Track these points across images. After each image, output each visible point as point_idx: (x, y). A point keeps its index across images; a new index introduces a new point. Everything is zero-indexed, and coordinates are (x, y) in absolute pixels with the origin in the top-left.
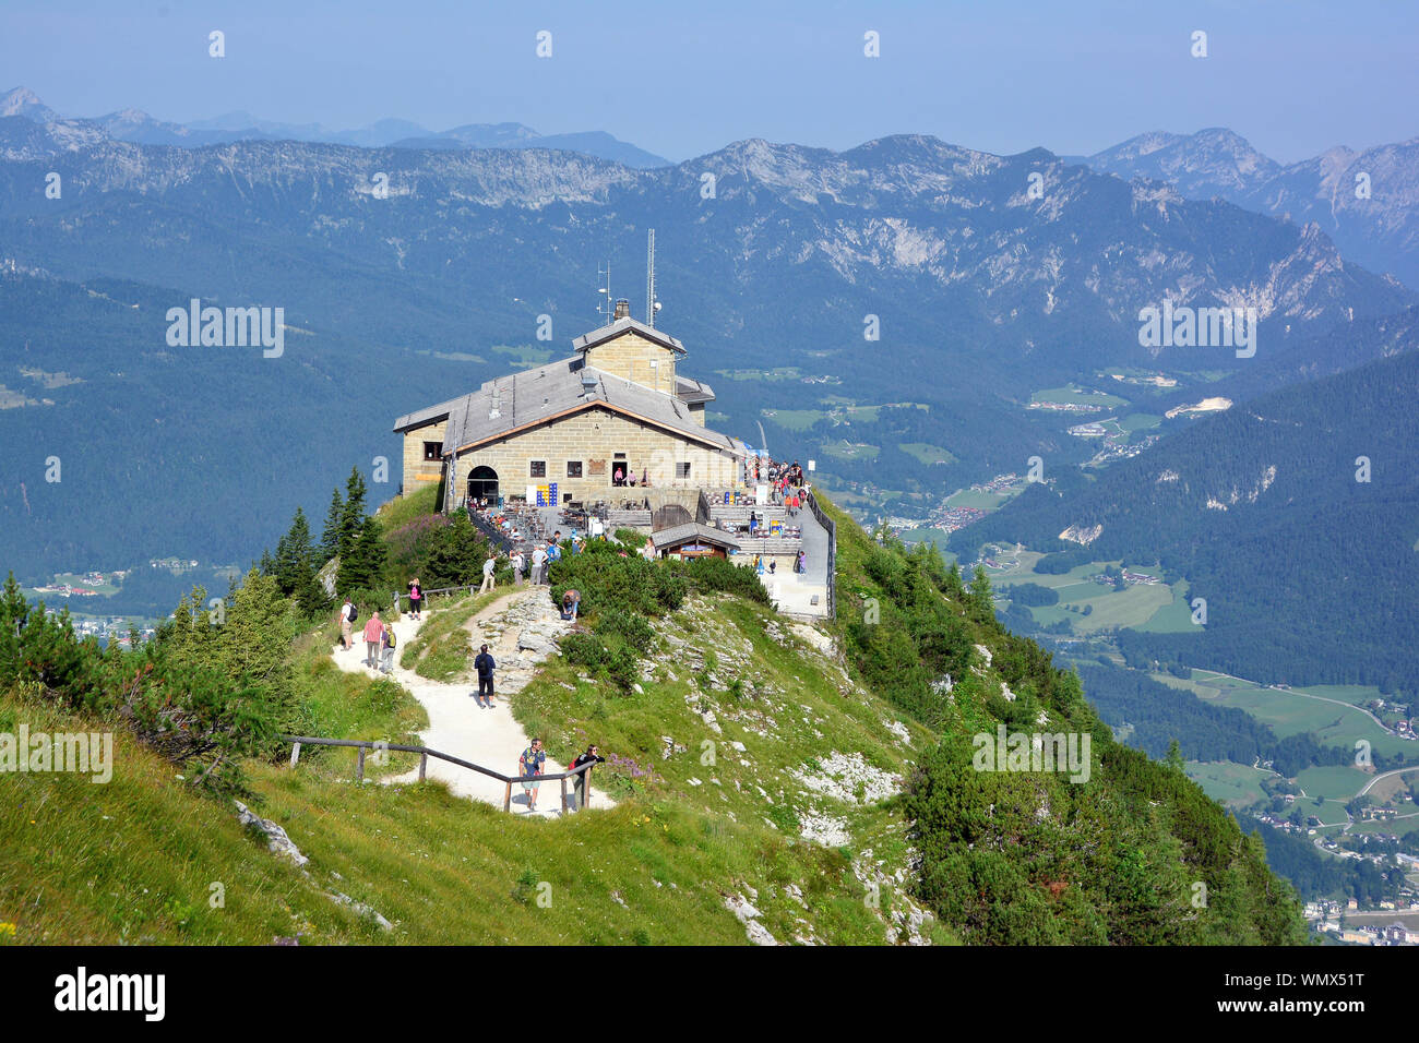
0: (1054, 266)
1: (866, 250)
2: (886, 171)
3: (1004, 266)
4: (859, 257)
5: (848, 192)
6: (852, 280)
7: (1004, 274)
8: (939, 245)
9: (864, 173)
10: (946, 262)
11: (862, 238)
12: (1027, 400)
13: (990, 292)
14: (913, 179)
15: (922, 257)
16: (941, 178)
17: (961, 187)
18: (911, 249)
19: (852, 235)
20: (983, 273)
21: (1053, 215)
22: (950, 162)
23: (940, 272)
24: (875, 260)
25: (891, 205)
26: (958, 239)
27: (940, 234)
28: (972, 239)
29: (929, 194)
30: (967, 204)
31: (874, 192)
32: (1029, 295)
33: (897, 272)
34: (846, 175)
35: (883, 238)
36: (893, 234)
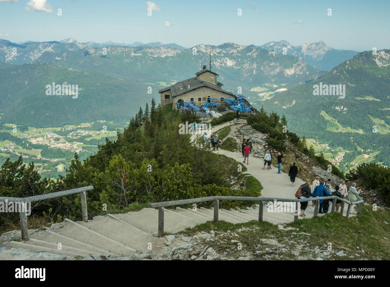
0: (255, 65)
1: (222, 63)
2: (225, 49)
3: (246, 66)
4: (221, 65)
5: (218, 53)
6: (219, 69)
7: (246, 67)
8: (235, 62)
9: (221, 50)
10: (236, 65)
11: (221, 61)
12: (251, 89)
13: (244, 70)
14: (230, 51)
15: (232, 64)
16: (235, 50)
17: (238, 52)
18: (230, 63)
19: (219, 61)
20: (243, 67)
21: (255, 56)
22: (236, 48)
23: (235, 67)
24: (223, 65)
25: (226, 55)
26: (238, 61)
27: (235, 60)
28: (240, 61)
29: (233, 53)
30: (240, 55)
31: (223, 53)
32: (251, 71)
33: (227, 67)
34: (218, 50)
35: (224, 61)
36: (226, 60)
